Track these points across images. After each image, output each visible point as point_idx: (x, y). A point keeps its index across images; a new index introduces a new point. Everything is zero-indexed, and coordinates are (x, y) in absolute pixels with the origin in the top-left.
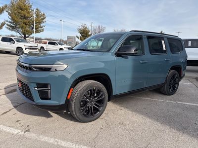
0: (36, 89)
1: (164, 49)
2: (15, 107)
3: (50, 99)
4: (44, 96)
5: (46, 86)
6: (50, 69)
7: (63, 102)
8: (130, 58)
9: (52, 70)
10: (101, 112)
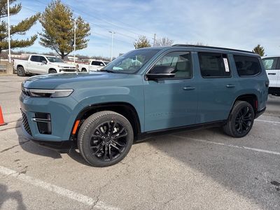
0: (35, 119)
1: (227, 70)
2: (21, 143)
3: (50, 133)
4: (44, 128)
5: (46, 116)
6: (50, 94)
7: (66, 138)
8: (167, 82)
9: (53, 96)
10: (122, 155)
